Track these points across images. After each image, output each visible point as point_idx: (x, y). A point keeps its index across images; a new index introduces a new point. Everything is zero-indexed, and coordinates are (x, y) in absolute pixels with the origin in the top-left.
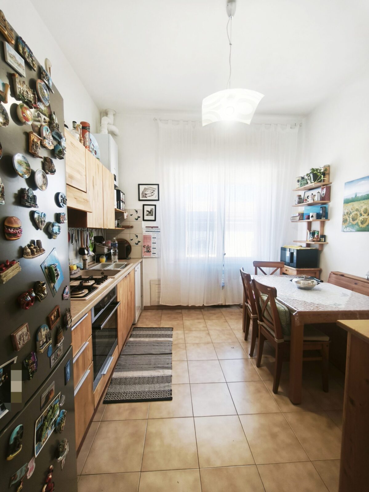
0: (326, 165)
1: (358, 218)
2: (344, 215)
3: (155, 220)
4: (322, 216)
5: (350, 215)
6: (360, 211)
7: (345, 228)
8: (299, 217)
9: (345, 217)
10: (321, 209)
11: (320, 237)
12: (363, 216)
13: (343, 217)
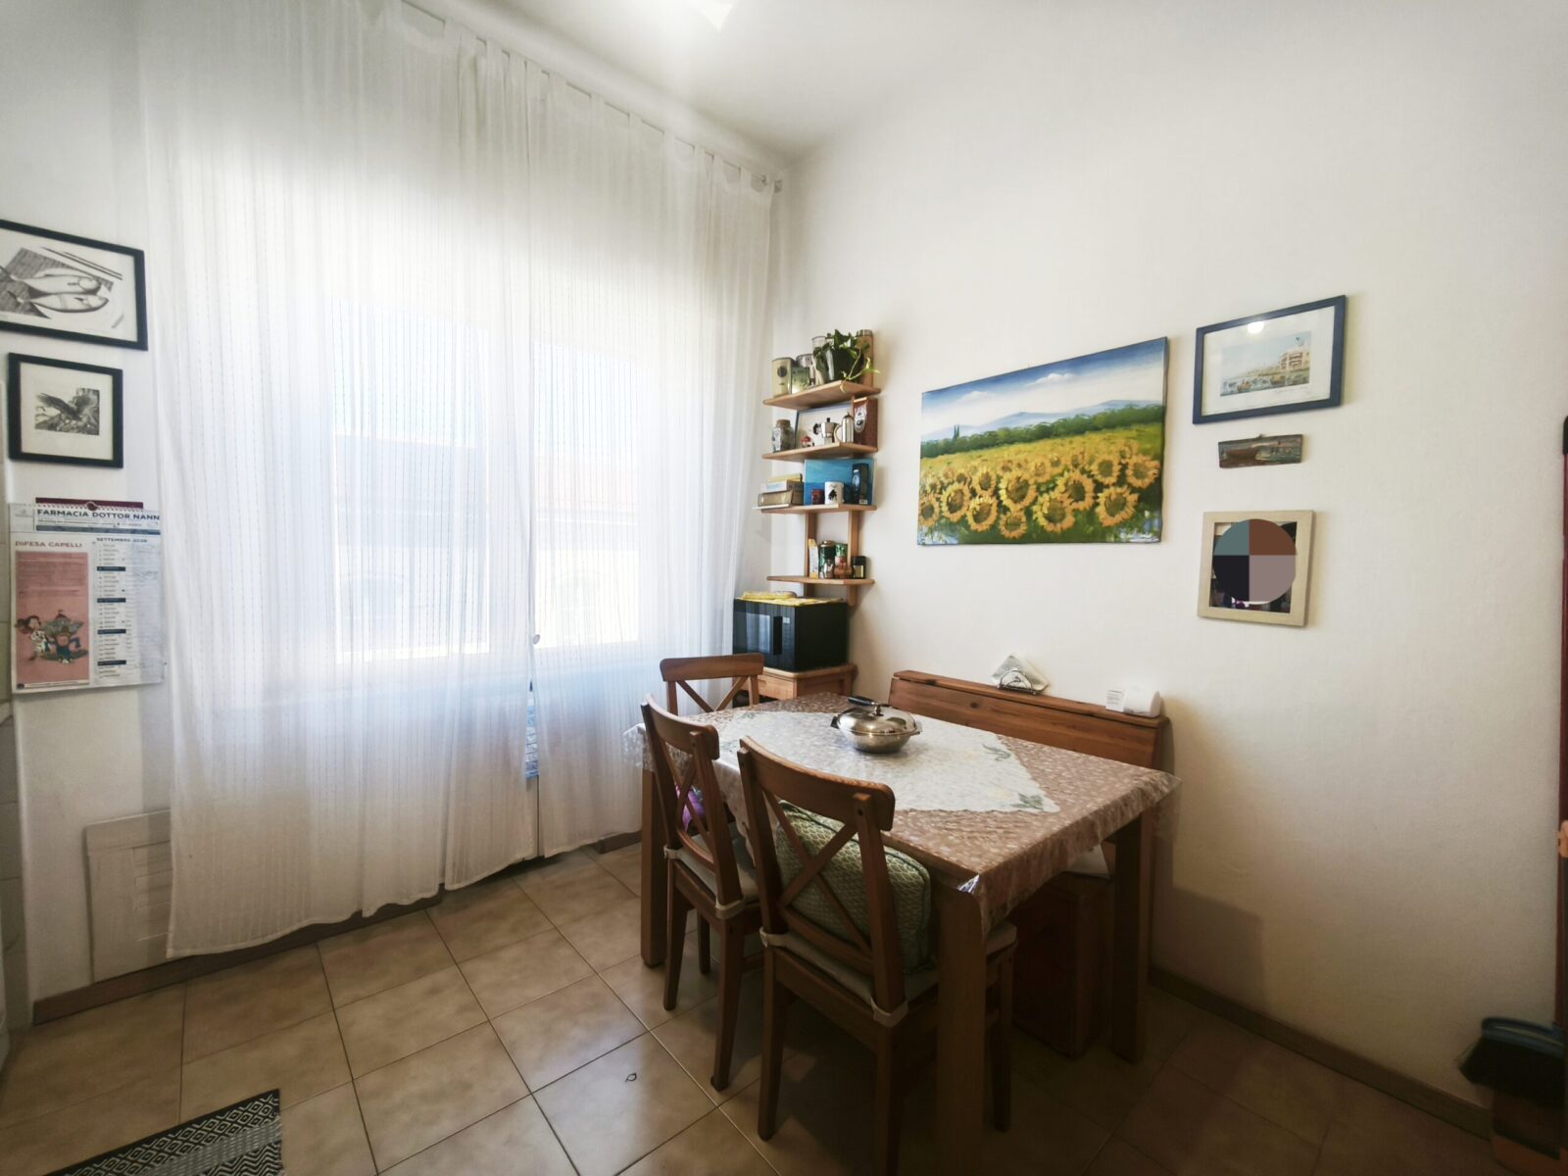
0: (866, 331)
1: (965, 503)
2: (924, 493)
3: (116, 462)
4: (859, 492)
5: (941, 493)
6: (970, 483)
7: (926, 535)
8: (789, 494)
9: (925, 499)
10: (856, 471)
11: (852, 564)
12: (980, 497)
13: (921, 499)
